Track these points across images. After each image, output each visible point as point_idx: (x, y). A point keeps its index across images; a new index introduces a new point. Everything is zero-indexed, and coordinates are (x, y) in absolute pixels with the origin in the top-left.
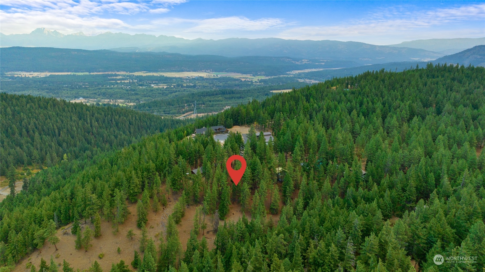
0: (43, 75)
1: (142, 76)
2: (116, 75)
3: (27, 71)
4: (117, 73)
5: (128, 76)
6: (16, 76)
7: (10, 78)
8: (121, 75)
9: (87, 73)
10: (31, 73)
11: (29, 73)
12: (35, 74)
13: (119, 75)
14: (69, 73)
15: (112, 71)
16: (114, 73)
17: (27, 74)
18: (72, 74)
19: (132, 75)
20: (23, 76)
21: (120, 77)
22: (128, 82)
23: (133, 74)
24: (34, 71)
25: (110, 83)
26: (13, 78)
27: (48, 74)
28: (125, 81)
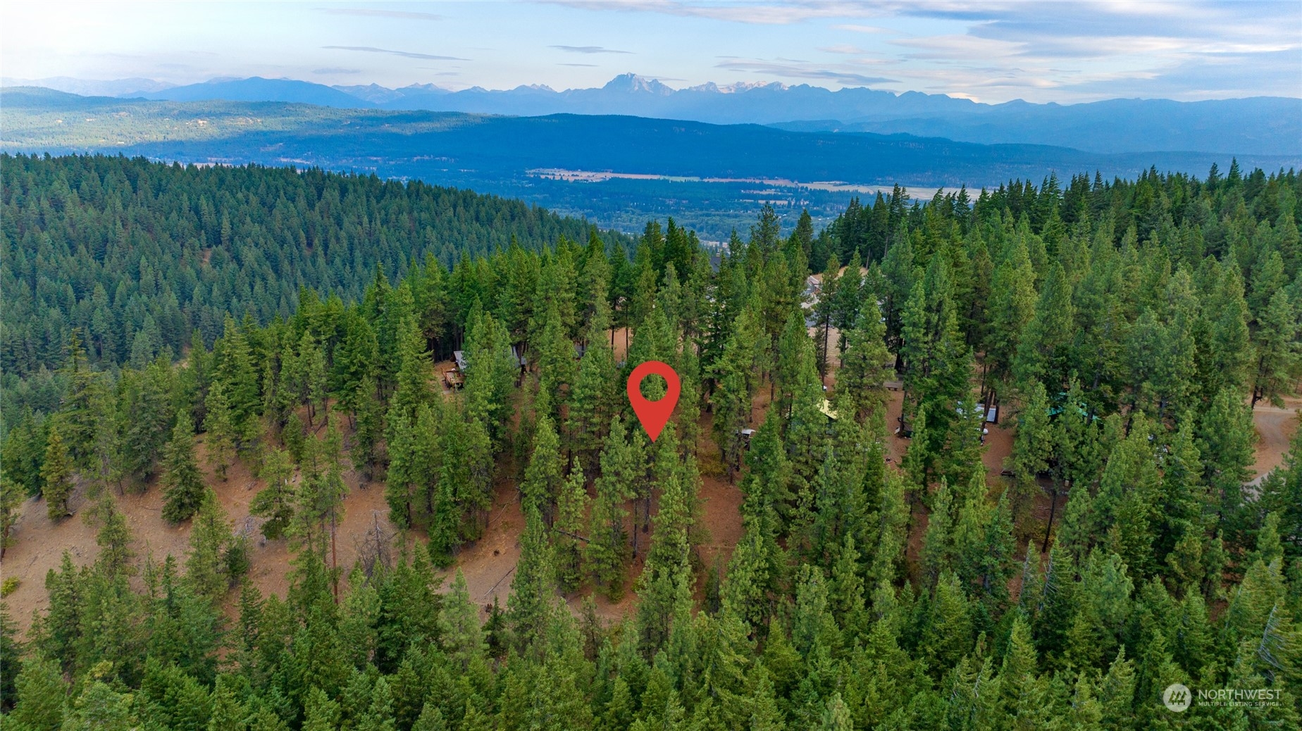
0: (597, 177)
1: (825, 191)
2: (762, 187)
3: (569, 169)
4: (766, 182)
5: (790, 190)
6: (543, 177)
7: (531, 180)
8: (775, 187)
9: (696, 179)
10: (575, 173)
11: (571, 173)
12: (583, 175)
13: (770, 187)
14: (655, 177)
15: (755, 176)
16: (758, 182)
17: (567, 175)
18: (662, 178)
19: (802, 188)
20: (557, 178)
21: (772, 192)
22: (783, 206)
23: (805, 185)
24: (583, 170)
25: (740, 204)
26: (537, 180)
27: (609, 175)
28: (778, 202)
